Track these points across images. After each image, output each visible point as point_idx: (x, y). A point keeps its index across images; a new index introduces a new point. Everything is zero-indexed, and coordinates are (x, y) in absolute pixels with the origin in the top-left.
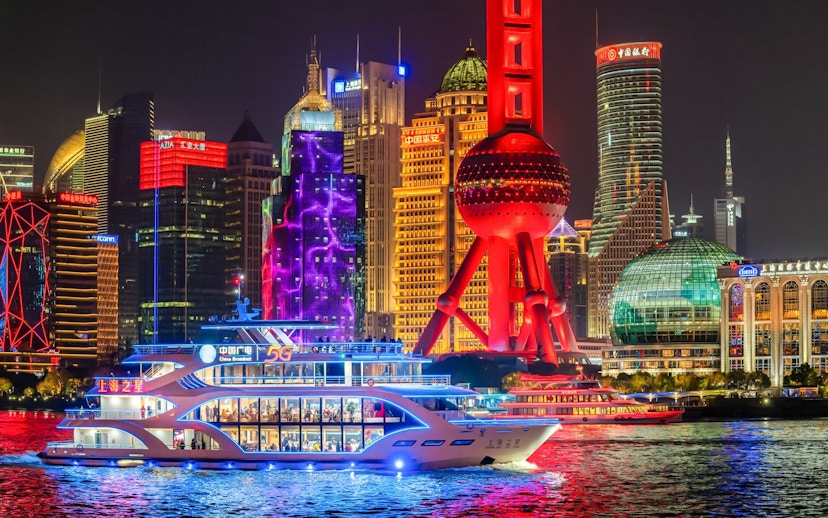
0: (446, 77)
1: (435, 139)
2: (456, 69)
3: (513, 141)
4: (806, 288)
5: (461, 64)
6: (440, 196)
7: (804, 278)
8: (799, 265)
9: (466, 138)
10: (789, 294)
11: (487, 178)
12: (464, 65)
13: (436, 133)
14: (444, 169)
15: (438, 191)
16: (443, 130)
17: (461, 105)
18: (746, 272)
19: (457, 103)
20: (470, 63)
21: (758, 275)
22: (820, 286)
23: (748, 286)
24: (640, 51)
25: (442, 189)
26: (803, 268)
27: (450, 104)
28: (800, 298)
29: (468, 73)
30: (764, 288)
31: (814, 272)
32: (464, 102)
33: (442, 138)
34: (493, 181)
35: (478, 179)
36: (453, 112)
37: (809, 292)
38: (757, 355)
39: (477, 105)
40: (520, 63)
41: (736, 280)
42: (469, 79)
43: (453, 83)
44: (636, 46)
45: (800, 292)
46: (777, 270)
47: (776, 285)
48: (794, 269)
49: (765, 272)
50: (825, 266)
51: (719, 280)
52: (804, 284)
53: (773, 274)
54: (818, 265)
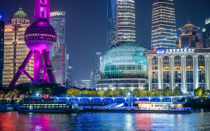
0: (14, 15)
1: (11, 30)
2: (17, 13)
3: (41, 24)
4: (184, 58)
5: (18, 12)
6: (12, 45)
7: (183, 54)
8: (182, 50)
9: (19, 30)
10: (177, 61)
11: (35, 33)
12: (19, 12)
13: (11, 29)
14: (13, 38)
15: (12, 43)
16: (13, 28)
17: (18, 22)
18: (160, 52)
19: (17, 21)
20: (21, 12)
21: (165, 53)
22: (190, 58)
23: (160, 57)
24: (60, 14)
25: (13, 43)
26: (183, 51)
27: (15, 21)
28: (181, 62)
29: (20, 14)
30: (166, 58)
31: (188, 52)
32: (19, 21)
33: (13, 30)
34: (36, 34)
35: (32, 33)
36: (16, 23)
37: (185, 59)
38: (163, 83)
39: (22, 22)
40: (44, 2)
41: (155, 55)
42: (20, 15)
43: (16, 16)
44: (60, 12)
45: (182, 59)
46: (173, 51)
47: (172, 57)
48: (180, 51)
49: (167, 52)
50: (192, 50)
51: (148, 55)
52: (183, 56)
53: (171, 53)
54: (189, 50)
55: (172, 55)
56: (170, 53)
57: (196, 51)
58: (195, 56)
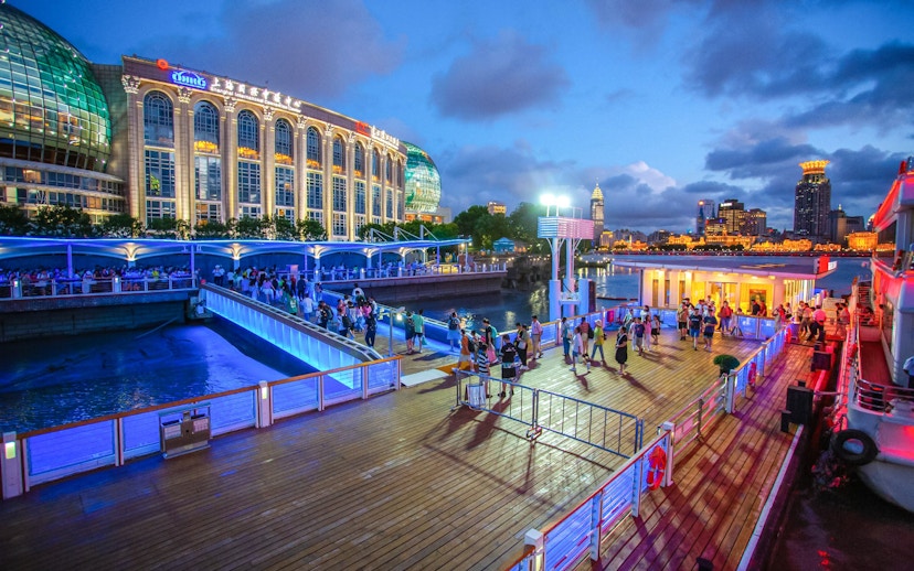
4: (270, 122)
7: (267, 107)
8: (266, 93)
18: (187, 79)
21: (207, 89)
22: (283, 127)
23: (184, 99)
26: (271, 98)
28: (261, 134)
30: (207, 109)
31: (283, 107)
37: (273, 129)
41: (159, 86)
45: (262, 127)
46: (236, 90)
47: (230, 109)
48: (260, 96)
49: (217, 87)
50: (298, 104)
51: (128, 77)
52: (269, 118)
53: (231, 94)
54: (288, 100)
55: (230, 101)
56: (225, 92)
57: (306, 110)
58: (302, 126)
